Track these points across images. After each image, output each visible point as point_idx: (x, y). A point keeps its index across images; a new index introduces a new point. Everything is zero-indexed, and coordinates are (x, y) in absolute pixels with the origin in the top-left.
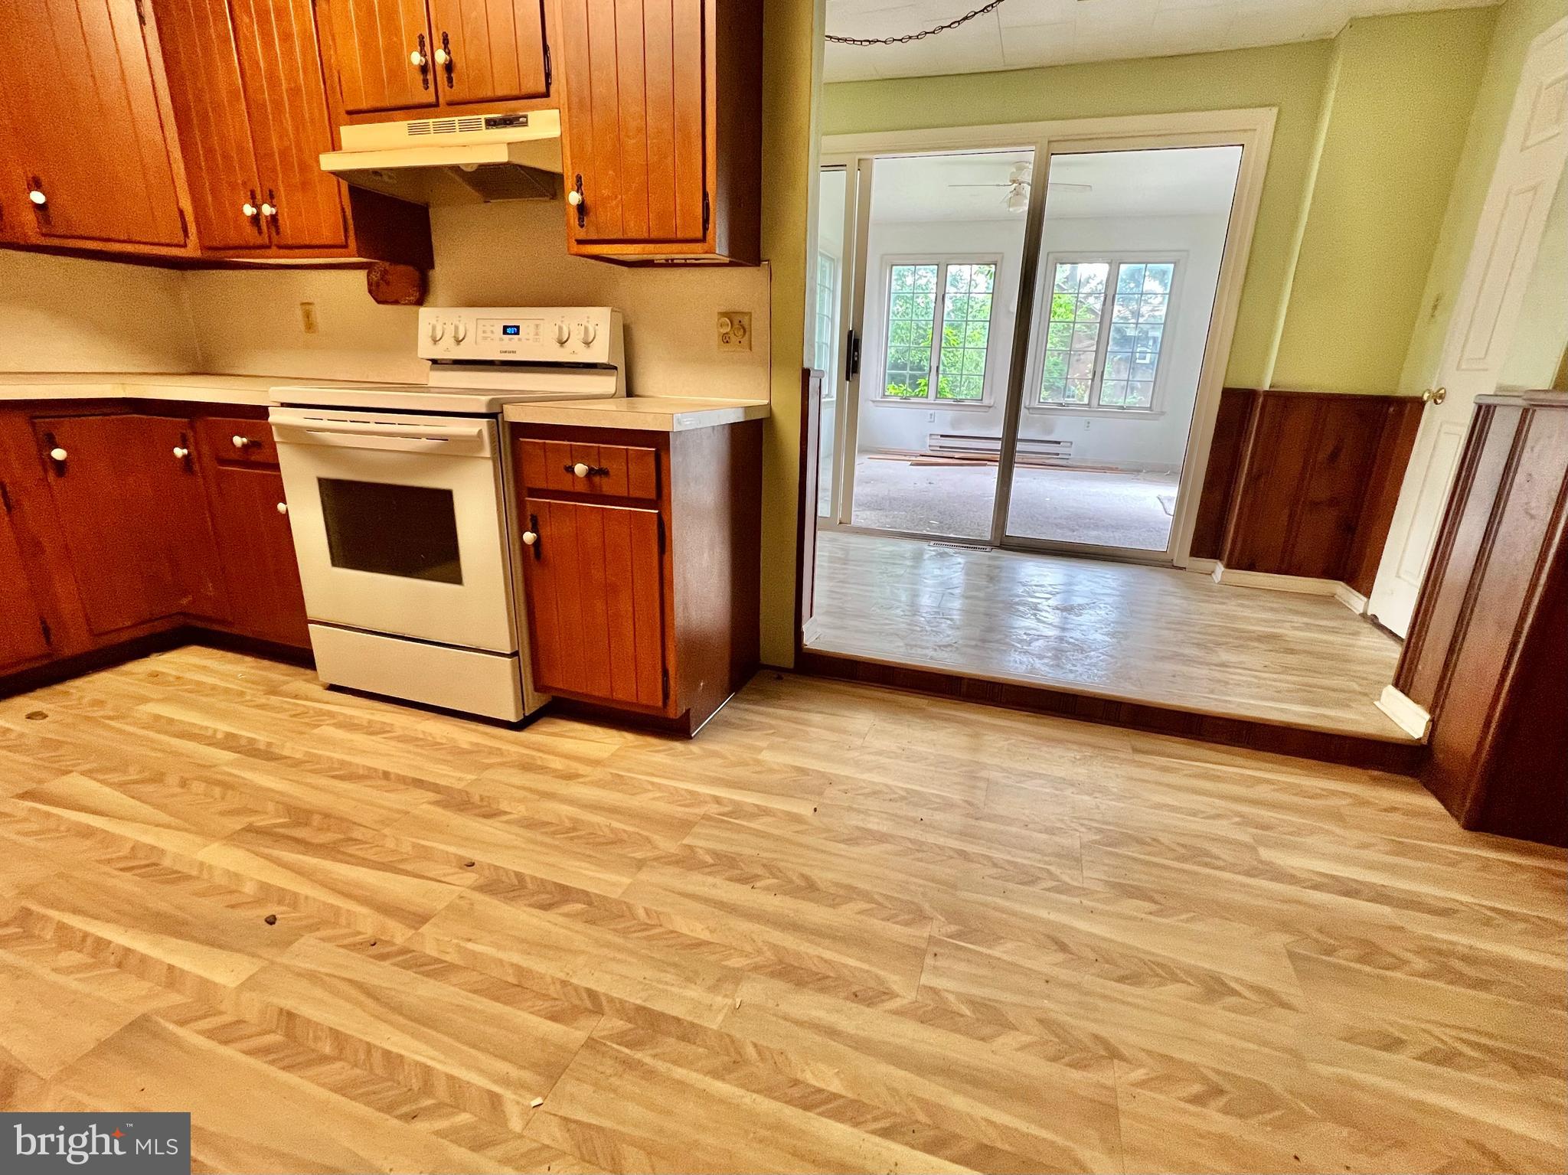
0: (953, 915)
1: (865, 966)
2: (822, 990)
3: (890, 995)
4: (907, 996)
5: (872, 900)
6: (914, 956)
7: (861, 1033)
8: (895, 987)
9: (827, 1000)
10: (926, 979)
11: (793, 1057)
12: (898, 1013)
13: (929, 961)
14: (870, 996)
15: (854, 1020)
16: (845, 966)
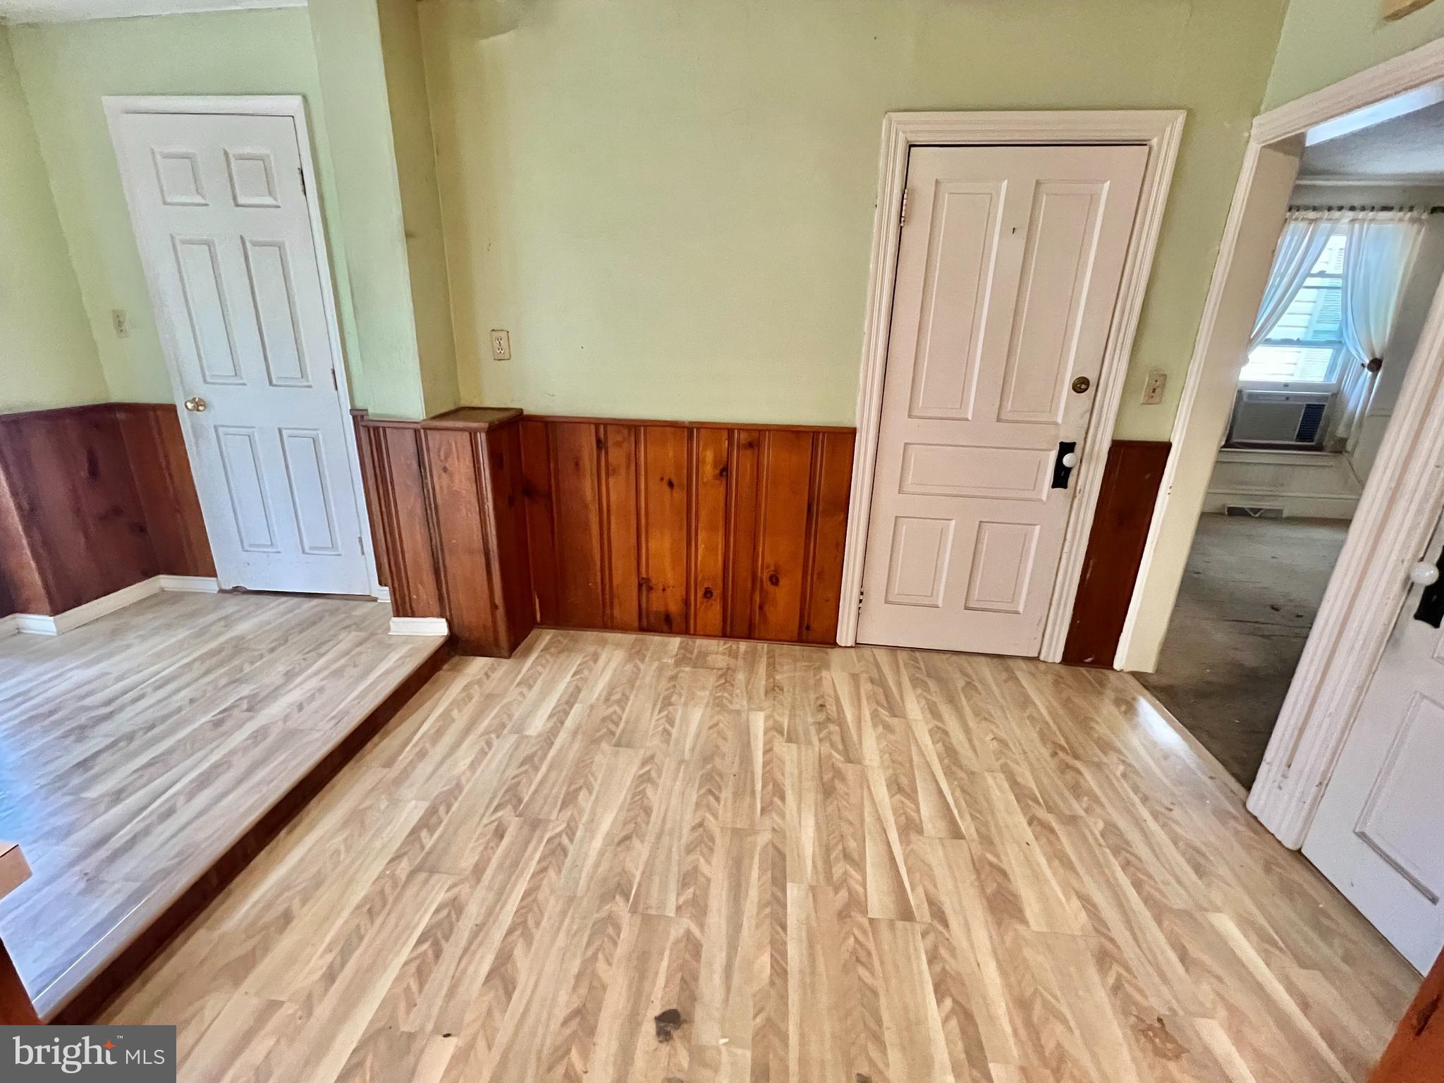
0: (606, 897)
1: (667, 953)
2: (696, 978)
3: (688, 933)
4: (686, 923)
5: (594, 957)
6: (649, 922)
7: (724, 947)
8: (682, 931)
9: (703, 973)
10: (671, 912)
11: (756, 988)
12: (701, 926)
13: (653, 912)
14: (693, 947)
15: (713, 954)
16: (669, 967)
